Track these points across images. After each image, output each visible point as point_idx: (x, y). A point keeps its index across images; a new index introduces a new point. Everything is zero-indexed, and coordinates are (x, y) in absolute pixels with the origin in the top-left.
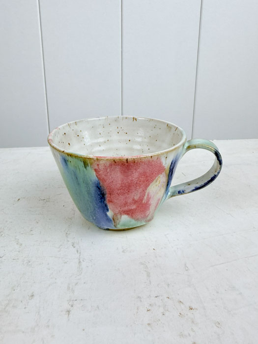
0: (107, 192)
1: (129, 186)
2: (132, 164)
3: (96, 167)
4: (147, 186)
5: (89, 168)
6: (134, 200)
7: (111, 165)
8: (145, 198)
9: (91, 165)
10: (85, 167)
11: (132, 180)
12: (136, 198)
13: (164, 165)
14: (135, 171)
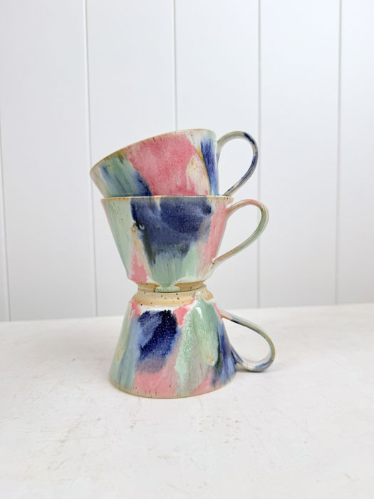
0: (150, 183)
1: (167, 169)
2: (159, 142)
3: (130, 157)
4: (184, 168)
5: (125, 161)
6: (177, 187)
7: (142, 148)
8: (188, 183)
9: (125, 156)
10: (122, 162)
11: (167, 161)
12: (179, 183)
13: (192, 143)
14: (165, 150)
